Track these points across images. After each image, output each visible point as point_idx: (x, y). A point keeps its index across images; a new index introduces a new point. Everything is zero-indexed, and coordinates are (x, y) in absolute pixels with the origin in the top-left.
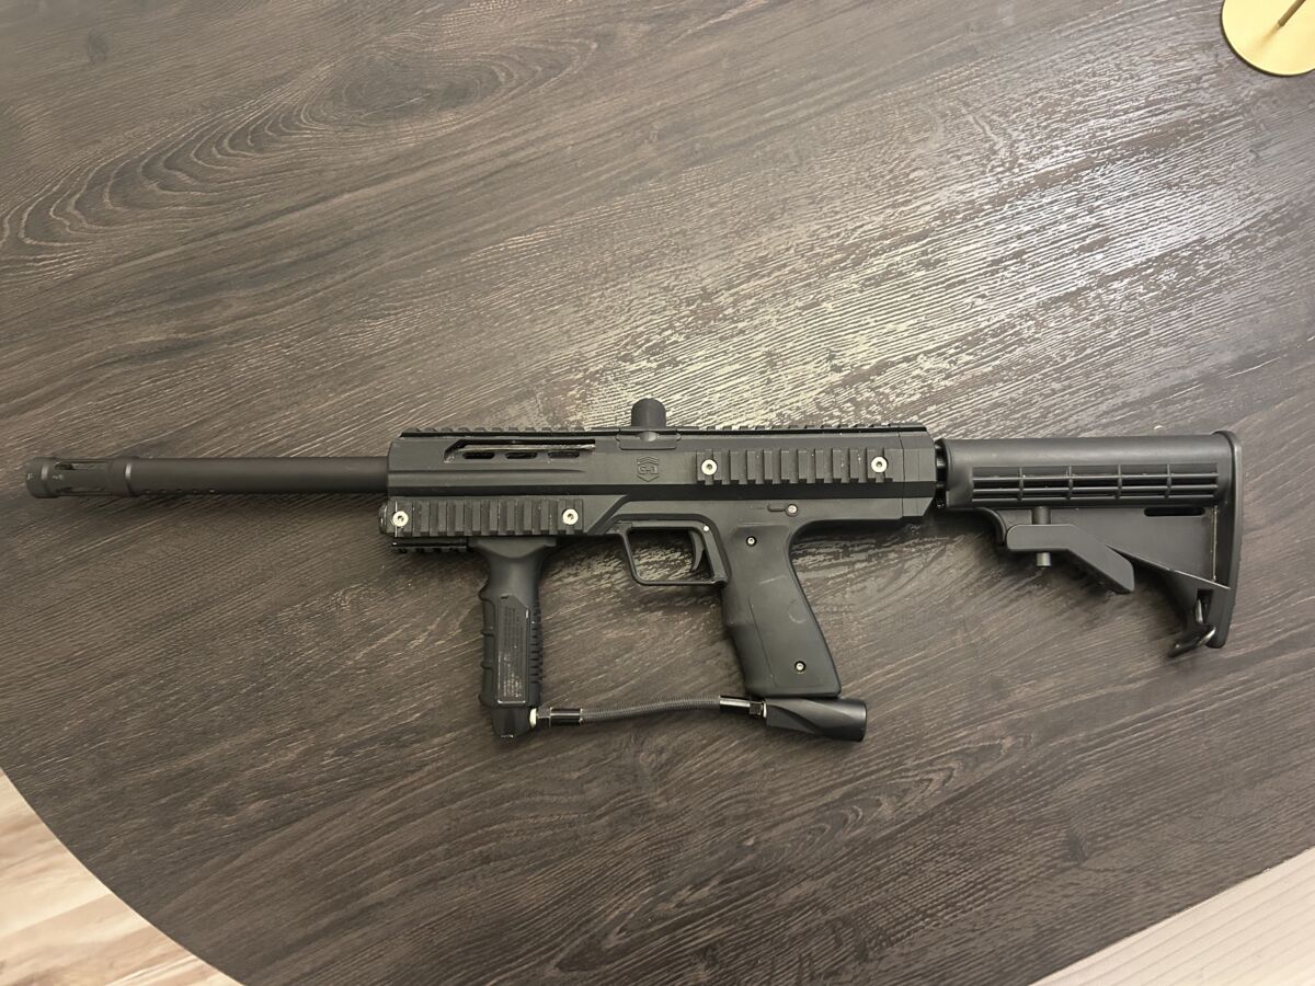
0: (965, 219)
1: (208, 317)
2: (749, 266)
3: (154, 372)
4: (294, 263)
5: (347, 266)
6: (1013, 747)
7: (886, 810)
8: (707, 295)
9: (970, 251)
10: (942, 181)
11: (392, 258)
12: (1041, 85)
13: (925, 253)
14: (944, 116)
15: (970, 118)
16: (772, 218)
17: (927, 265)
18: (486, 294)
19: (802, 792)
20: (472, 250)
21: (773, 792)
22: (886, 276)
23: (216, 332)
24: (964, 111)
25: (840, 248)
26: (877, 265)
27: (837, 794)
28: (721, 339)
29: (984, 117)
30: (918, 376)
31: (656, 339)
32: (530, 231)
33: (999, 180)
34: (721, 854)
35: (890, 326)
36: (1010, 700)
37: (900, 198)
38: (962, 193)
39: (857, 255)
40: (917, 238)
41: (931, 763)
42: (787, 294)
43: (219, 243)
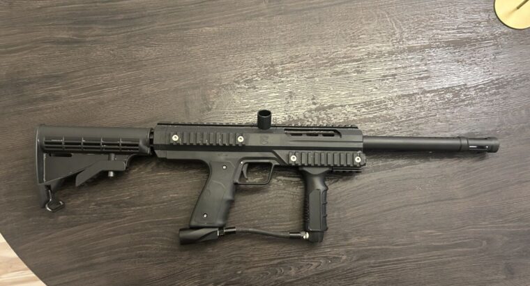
0: (377, 58)
1: (86, 33)
2: (291, 57)
3: (62, 49)
4: (122, 20)
5: (141, 25)
6: (346, 259)
7: (293, 272)
8: (273, 65)
9: (376, 70)
10: (372, 41)
11: (159, 25)
12: (419, 12)
13: (358, 67)
14: (379, 16)
15: (388, 19)
16: (304, 41)
17: (358, 72)
18: (190, 46)
19: (263, 258)
20: (188, 29)
21: (252, 256)
22: (341, 73)
23: (88, 39)
24: (387, 16)
25: (327, 58)
26: (339, 68)
27: (276, 262)
28: (274, 83)
29: (394, 20)
30: (344, 113)
31: (250, 77)
32: (213, 26)
33: (393, 45)
34: (228, 274)
35: (338, 92)
36: (349, 242)
37: (354, 44)
38: (378, 47)
39: (333, 62)
40: (357, 61)
41: (313, 258)
42: (303, 71)
43: (96, 6)
